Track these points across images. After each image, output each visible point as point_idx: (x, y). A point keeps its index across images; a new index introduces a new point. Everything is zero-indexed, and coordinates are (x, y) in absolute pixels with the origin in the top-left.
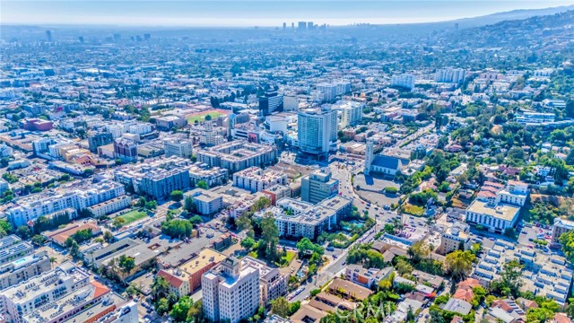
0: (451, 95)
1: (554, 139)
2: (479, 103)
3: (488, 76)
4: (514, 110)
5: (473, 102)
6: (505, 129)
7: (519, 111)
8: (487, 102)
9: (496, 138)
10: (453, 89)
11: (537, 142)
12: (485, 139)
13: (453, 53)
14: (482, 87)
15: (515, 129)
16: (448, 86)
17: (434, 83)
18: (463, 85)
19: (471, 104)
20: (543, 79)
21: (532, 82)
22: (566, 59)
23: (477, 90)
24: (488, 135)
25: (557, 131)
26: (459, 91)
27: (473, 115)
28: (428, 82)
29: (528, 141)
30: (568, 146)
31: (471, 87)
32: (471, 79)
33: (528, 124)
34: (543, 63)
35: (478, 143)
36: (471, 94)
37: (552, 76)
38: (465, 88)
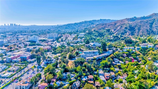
0: (52, 43)
1: (104, 67)
2: (63, 46)
3: (66, 36)
4: (78, 49)
5: (60, 46)
6: (76, 64)
7: (80, 50)
8: (66, 45)
9: (71, 71)
10: (54, 41)
11: (96, 71)
12: (64, 74)
13: (56, 31)
14: (64, 39)
15: (81, 63)
16: (51, 40)
17: (47, 39)
18: (57, 39)
19: (59, 47)
20: (83, 36)
21: (80, 37)
22: (86, 31)
23: (62, 41)
24: (66, 71)
25: (104, 62)
26: (55, 42)
27: (60, 53)
28: (44, 39)
29: (91, 71)
30: (112, 71)
31: (60, 40)
32: (60, 37)
33: (87, 58)
34: (81, 32)
35: (60, 79)
36: (60, 43)
37: (85, 35)
38: (58, 40)
